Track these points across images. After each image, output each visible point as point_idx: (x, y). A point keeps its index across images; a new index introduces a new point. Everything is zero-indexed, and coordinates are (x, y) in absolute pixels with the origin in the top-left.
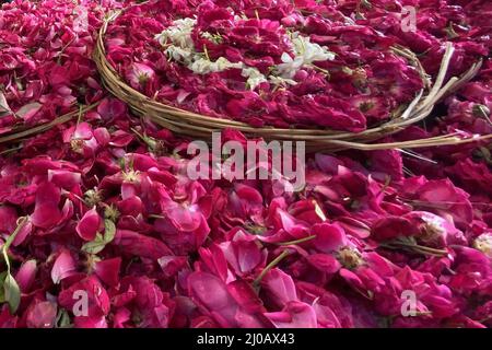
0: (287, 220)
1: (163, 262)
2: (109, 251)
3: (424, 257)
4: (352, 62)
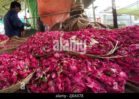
0: (90, 69)
1: (70, 75)
2: (61, 73)
3: (111, 75)
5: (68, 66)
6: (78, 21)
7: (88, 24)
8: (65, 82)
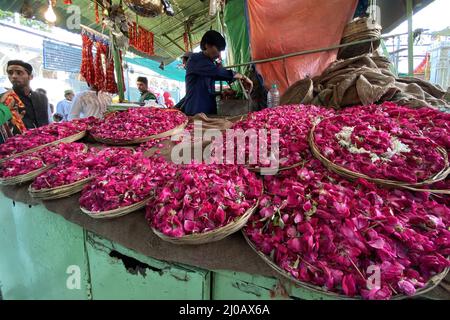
0: (379, 213)
1: (332, 221)
2: (314, 216)
3: (427, 231)
4: (417, 154)
5: (330, 201)
6: (362, 76)
7: (389, 86)
8: (321, 233)
